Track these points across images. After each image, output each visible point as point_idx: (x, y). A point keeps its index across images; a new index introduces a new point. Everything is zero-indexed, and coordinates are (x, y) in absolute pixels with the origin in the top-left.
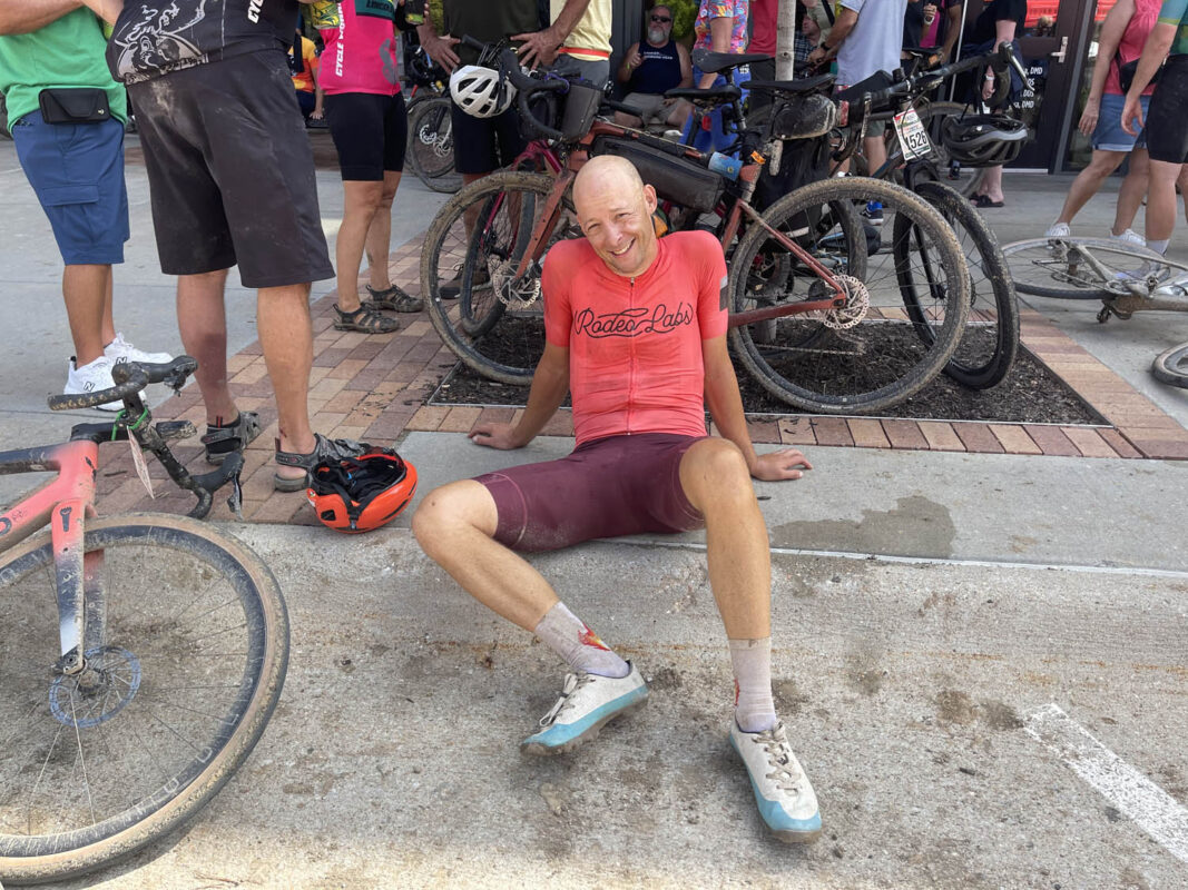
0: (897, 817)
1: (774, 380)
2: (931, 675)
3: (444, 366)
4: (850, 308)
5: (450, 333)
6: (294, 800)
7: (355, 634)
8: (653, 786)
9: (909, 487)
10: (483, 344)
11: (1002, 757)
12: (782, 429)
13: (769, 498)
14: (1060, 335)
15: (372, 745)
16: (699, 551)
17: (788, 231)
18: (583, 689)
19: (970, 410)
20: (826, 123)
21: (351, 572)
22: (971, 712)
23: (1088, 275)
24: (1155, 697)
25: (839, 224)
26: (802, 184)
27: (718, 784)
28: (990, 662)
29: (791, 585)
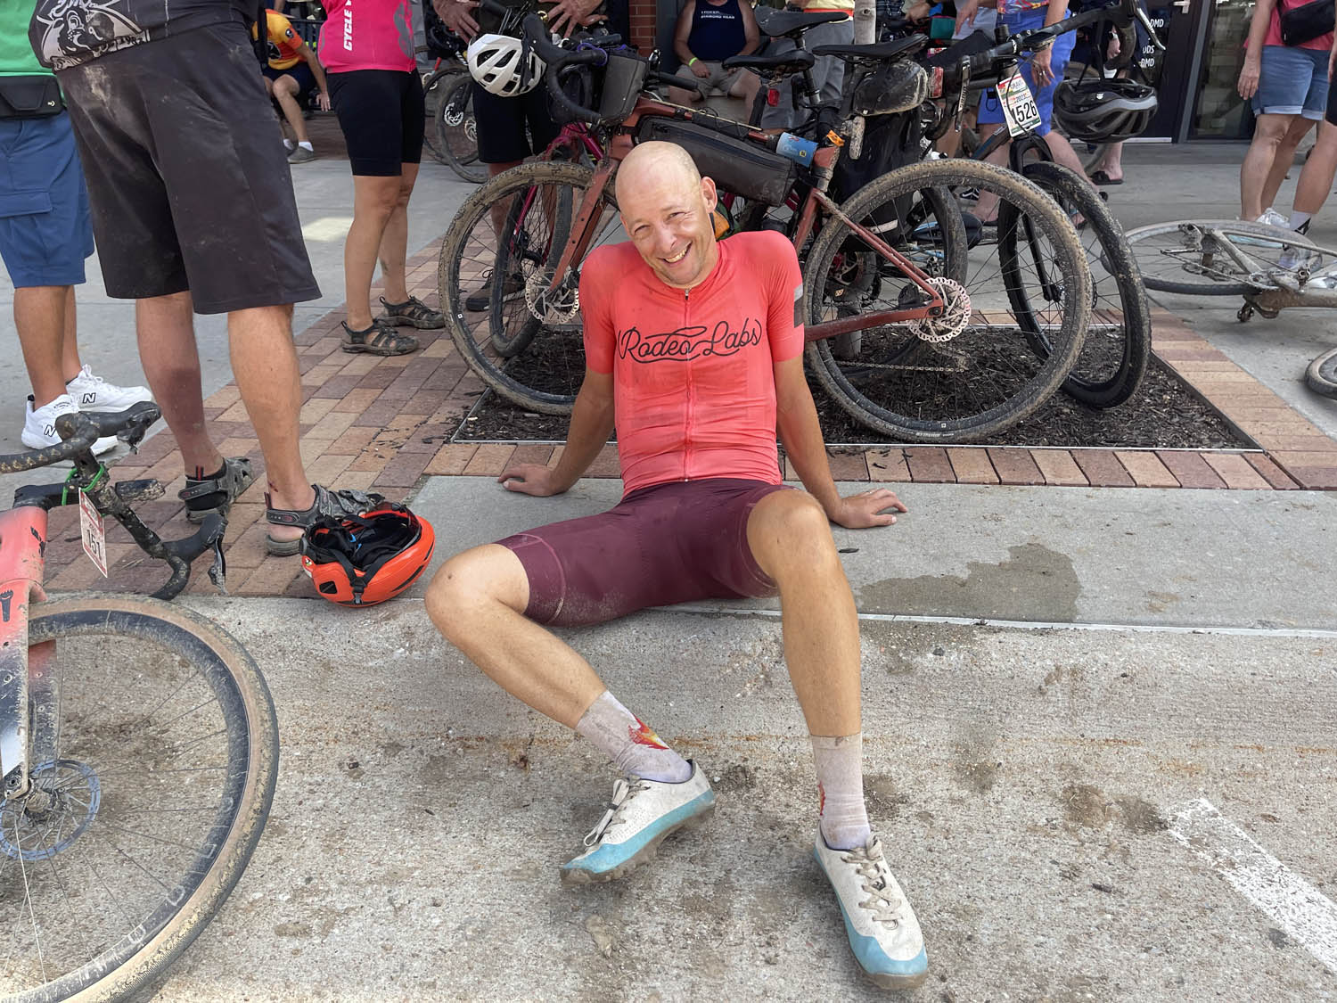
0: (1018, 949)
1: (859, 404)
2: (1055, 766)
3: (471, 394)
4: (948, 317)
5: (476, 356)
6: (289, 944)
7: (364, 730)
8: (722, 917)
9: (1023, 532)
10: (517, 365)
11: (1144, 868)
12: (870, 463)
13: (856, 551)
14: (1195, 338)
15: (382, 871)
16: (774, 619)
17: (874, 225)
18: (635, 798)
19: (1092, 433)
20: (916, 95)
21: (357, 655)
22: (1104, 811)
23: (1226, 266)
24: (1324, 787)
25: (933, 214)
26: (889, 169)
27: (802, 910)
28: (1126, 749)
29: (885, 659)
